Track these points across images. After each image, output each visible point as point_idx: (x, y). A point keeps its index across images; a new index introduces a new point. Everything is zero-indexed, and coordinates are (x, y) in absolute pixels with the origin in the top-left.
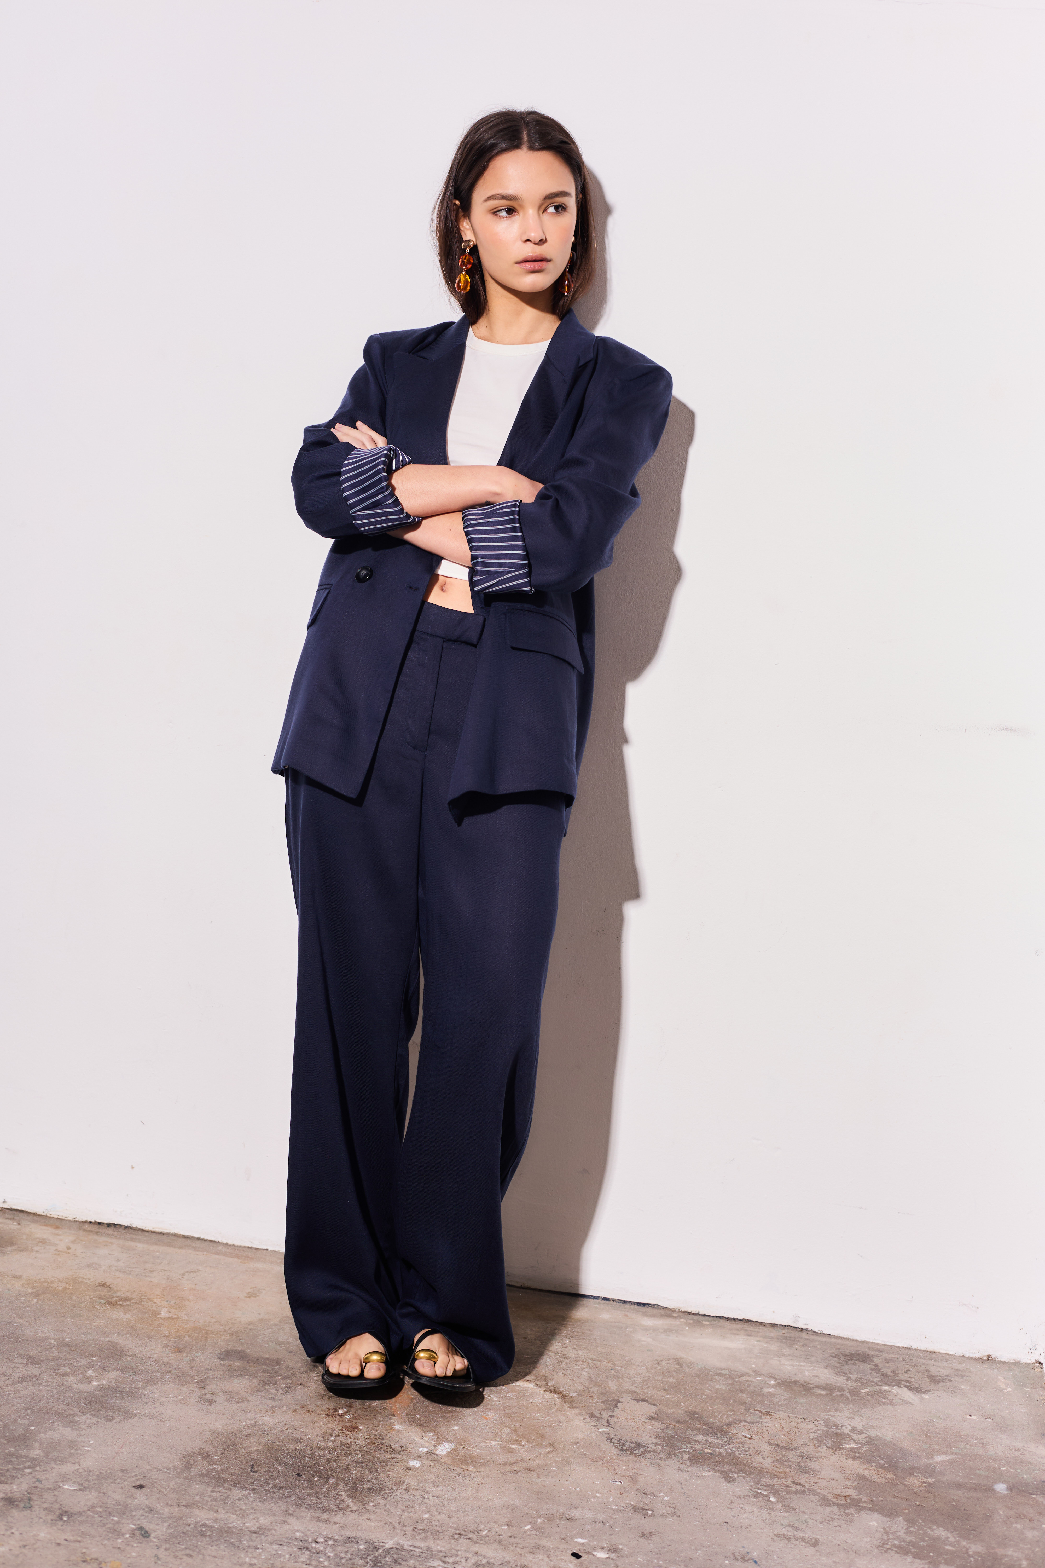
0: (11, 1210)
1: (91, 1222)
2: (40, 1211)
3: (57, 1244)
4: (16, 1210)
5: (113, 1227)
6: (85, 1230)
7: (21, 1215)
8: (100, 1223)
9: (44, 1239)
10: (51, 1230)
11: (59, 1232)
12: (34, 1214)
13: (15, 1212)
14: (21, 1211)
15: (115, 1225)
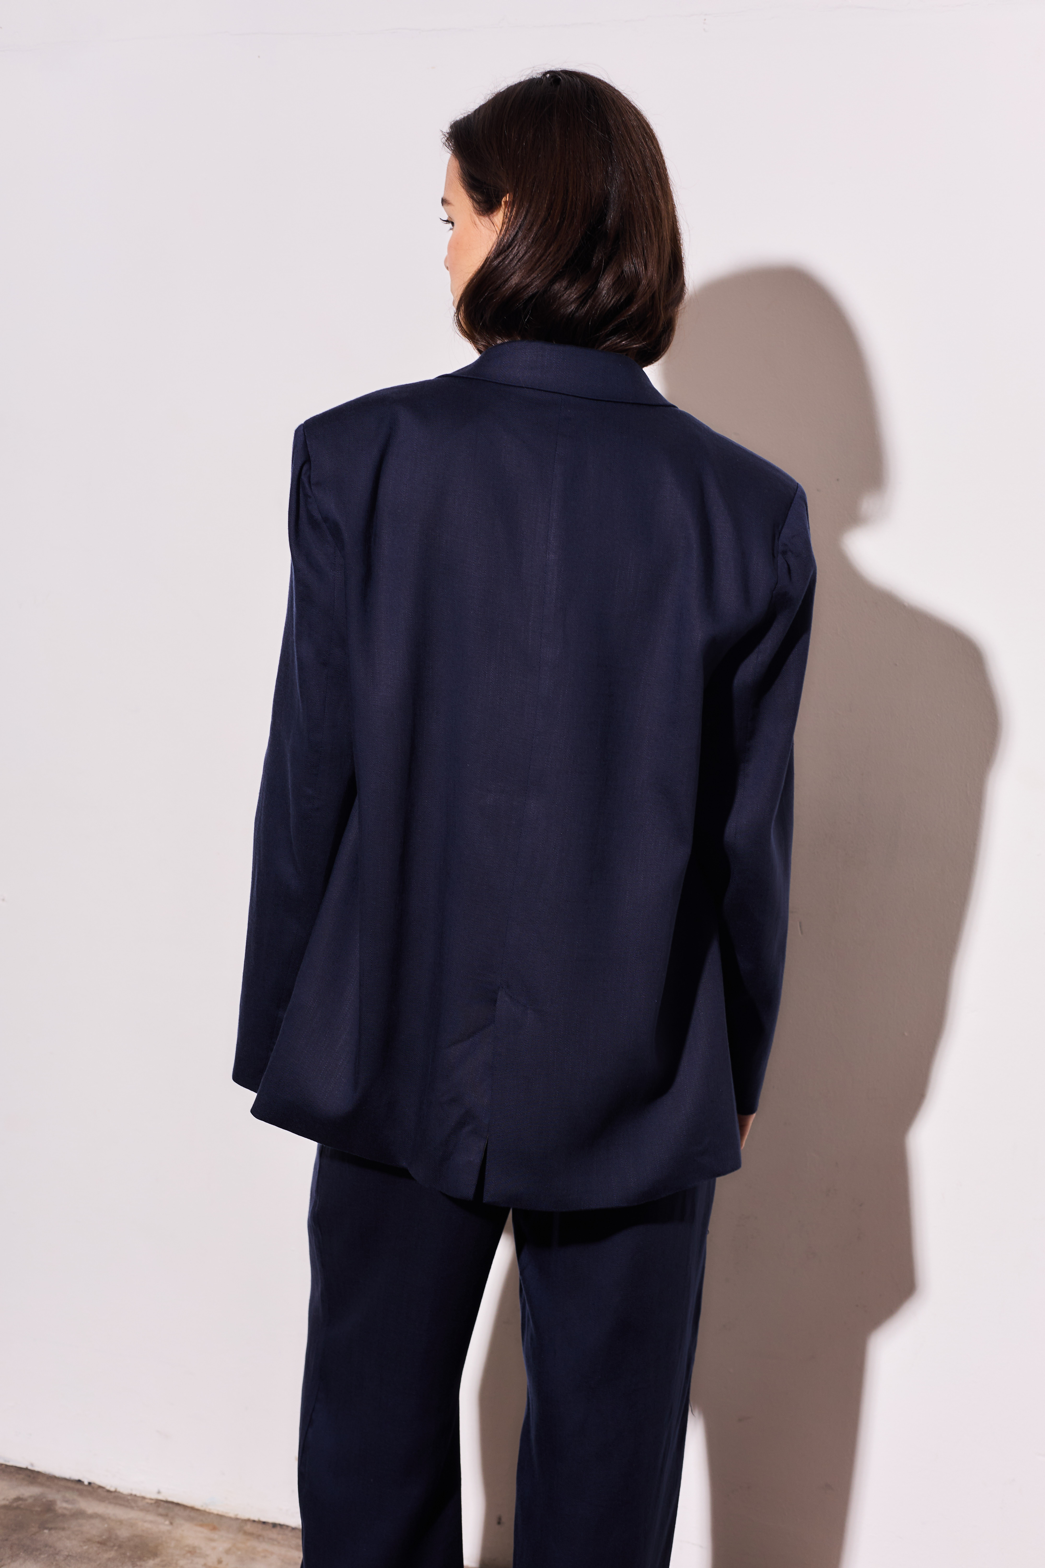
0: (167, 1502)
1: (254, 1521)
2: (198, 1504)
3: (207, 1555)
4: (172, 1503)
5: (278, 1528)
6: (246, 1533)
7: (177, 1509)
8: (264, 1523)
9: (194, 1548)
10: (205, 1532)
11: (215, 1535)
12: (192, 1509)
13: (170, 1505)
14: (178, 1504)
15: (281, 1526)
